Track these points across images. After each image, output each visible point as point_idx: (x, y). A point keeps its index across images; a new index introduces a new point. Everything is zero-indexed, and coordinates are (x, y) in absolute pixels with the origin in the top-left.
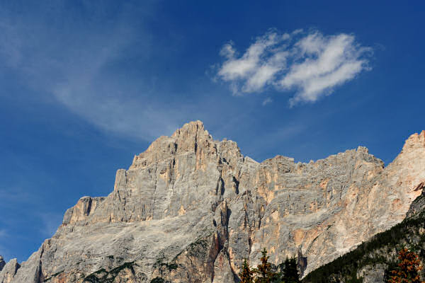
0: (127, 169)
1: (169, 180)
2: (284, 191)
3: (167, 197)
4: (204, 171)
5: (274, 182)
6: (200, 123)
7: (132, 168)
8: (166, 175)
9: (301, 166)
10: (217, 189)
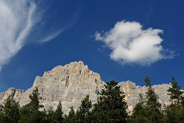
0: (42, 77)
1: (66, 84)
2: (133, 97)
3: (65, 92)
4: (86, 83)
5: (127, 92)
6: (82, 62)
7: (44, 77)
8: (65, 82)
9: (139, 88)
10: (96, 91)
